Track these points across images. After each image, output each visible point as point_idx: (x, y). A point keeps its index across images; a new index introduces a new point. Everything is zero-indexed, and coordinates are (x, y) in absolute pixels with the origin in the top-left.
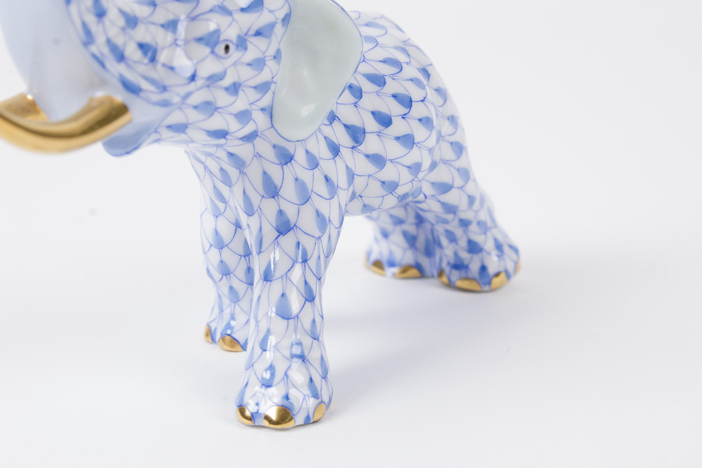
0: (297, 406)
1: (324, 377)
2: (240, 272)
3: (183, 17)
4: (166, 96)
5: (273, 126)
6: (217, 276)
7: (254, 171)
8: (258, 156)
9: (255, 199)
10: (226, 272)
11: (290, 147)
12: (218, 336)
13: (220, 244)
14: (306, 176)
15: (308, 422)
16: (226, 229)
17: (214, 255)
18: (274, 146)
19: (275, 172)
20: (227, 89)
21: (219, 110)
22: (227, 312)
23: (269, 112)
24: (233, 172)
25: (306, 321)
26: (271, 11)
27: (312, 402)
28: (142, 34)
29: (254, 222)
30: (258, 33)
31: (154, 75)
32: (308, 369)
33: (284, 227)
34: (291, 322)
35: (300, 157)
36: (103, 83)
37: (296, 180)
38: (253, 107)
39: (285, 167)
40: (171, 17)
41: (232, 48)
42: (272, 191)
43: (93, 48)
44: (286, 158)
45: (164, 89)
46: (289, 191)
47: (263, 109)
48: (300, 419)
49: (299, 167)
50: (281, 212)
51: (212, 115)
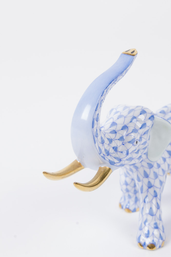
0: (157, 243)
1: (163, 232)
2: (132, 191)
3: (124, 135)
4: (121, 163)
5: (147, 158)
6: (125, 191)
7: (141, 170)
8: (143, 166)
9: (141, 178)
10: (127, 191)
11: (152, 163)
12: (124, 207)
13: (127, 184)
14: (156, 171)
15: (160, 247)
16: (128, 180)
17: (124, 187)
18: (148, 163)
19: (148, 171)
20: (136, 153)
21: (134, 159)
22: (127, 200)
23: (146, 154)
24: (134, 170)
25: (158, 215)
26: (148, 127)
27: (161, 241)
28: (113, 144)
29: (140, 184)
30: (145, 134)
31: (117, 156)
32: (159, 231)
33: (150, 186)
34: (154, 217)
35: (155, 165)
36: (104, 163)
37: (154, 172)
38: (142, 154)
39: (151, 169)
40: (121, 136)
41: (138, 141)
42: (146, 176)
43: (102, 154)
44: (151, 166)
45: (120, 160)
46: (152, 176)
47: (145, 154)
48: (158, 246)
49: (155, 169)
50: (149, 182)
51: (132, 161)
